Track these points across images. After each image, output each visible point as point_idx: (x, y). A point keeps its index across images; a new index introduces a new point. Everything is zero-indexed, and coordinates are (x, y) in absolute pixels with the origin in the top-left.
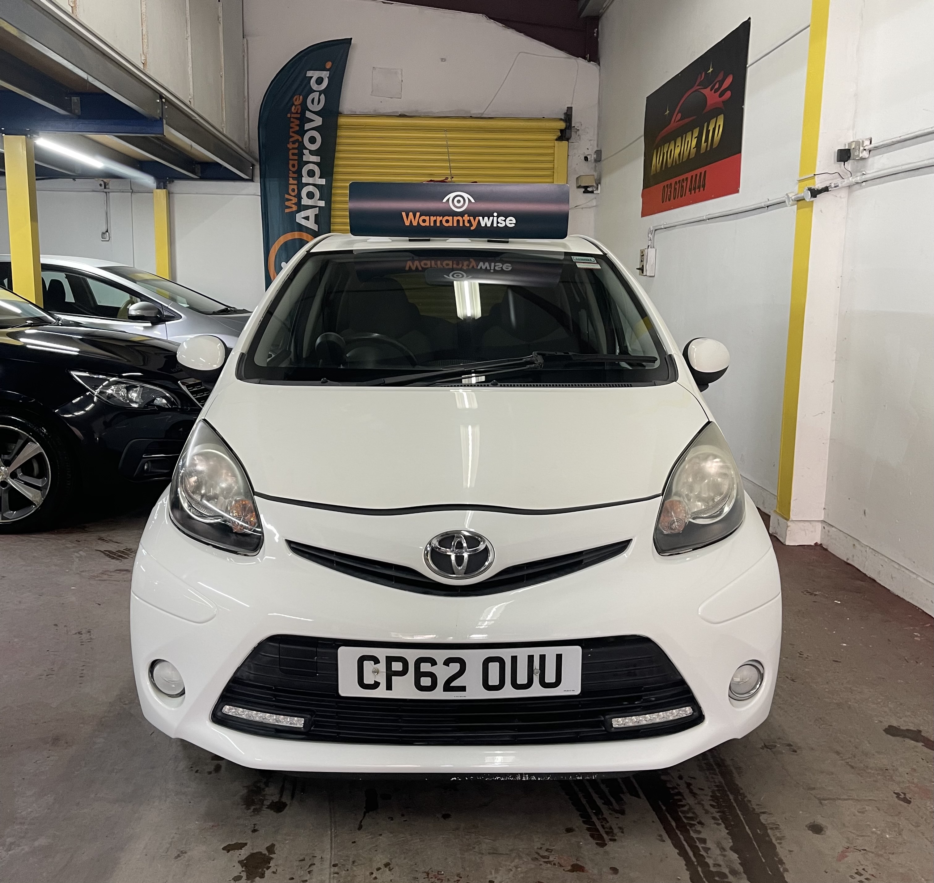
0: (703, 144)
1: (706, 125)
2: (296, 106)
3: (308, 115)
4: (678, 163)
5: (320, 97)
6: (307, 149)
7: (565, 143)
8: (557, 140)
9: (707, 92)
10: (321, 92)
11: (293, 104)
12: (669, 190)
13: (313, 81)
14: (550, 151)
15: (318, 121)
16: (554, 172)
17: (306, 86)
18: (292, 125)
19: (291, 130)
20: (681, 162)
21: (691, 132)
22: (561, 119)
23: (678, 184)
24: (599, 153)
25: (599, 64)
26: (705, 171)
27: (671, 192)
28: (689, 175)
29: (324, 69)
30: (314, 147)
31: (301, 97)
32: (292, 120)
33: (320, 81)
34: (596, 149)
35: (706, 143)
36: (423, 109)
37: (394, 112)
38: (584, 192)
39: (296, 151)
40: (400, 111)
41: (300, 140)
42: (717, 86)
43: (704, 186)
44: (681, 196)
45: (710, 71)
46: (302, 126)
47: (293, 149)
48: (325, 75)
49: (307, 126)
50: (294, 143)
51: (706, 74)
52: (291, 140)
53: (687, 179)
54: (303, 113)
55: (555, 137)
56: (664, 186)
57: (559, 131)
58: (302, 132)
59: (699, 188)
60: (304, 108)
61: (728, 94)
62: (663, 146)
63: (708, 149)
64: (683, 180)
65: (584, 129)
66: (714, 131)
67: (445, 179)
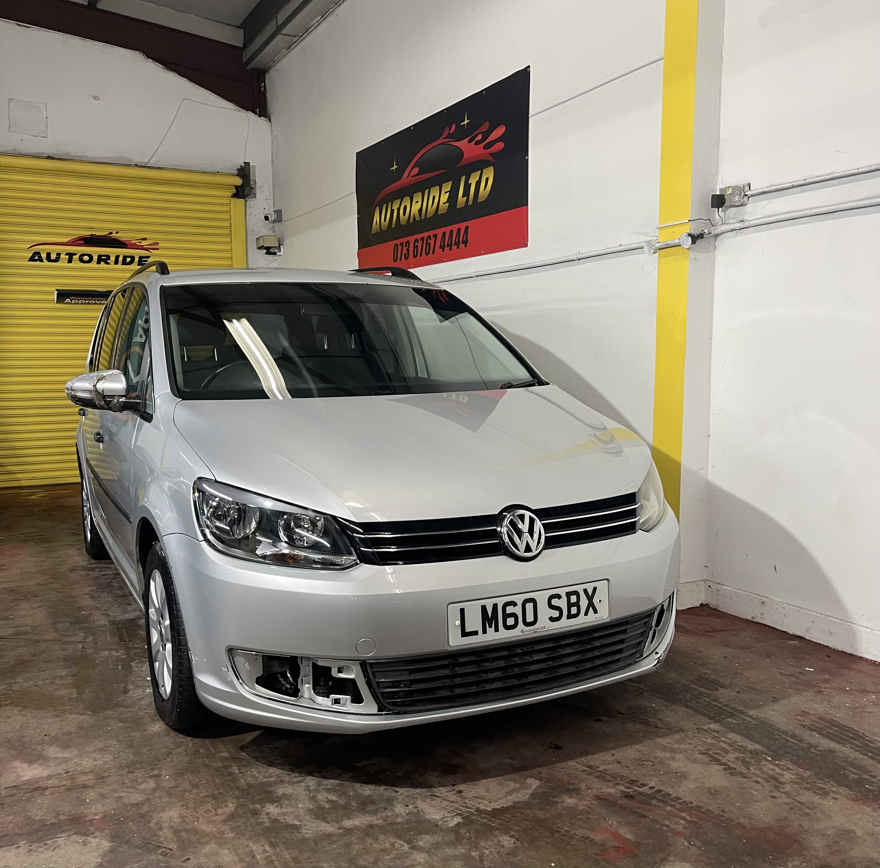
0: (461, 199)
1: (463, 179)
4: (418, 219)
7: (242, 200)
8: (232, 197)
9: (463, 144)
12: (405, 249)
14: (226, 209)
16: (231, 231)
20: (423, 218)
21: (438, 187)
22: (236, 175)
23: (421, 242)
24: (279, 213)
25: (270, 120)
26: (467, 228)
27: (408, 250)
28: (439, 232)
34: (274, 209)
35: (465, 198)
36: (74, 152)
37: (39, 153)
38: (266, 253)
40: (48, 152)
43: (465, 242)
44: (427, 254)
51: (458, 127)
53: (435, 236)
55: (231, 194)
56: (397, 245)
57: (234, 187)
59: (457, 244)
61: (500, 145)
62: (390, 204)
63: (470, 203)
64: (429, 237)
65: (259, 188)
66: (478, 184)
67: (108, 234)
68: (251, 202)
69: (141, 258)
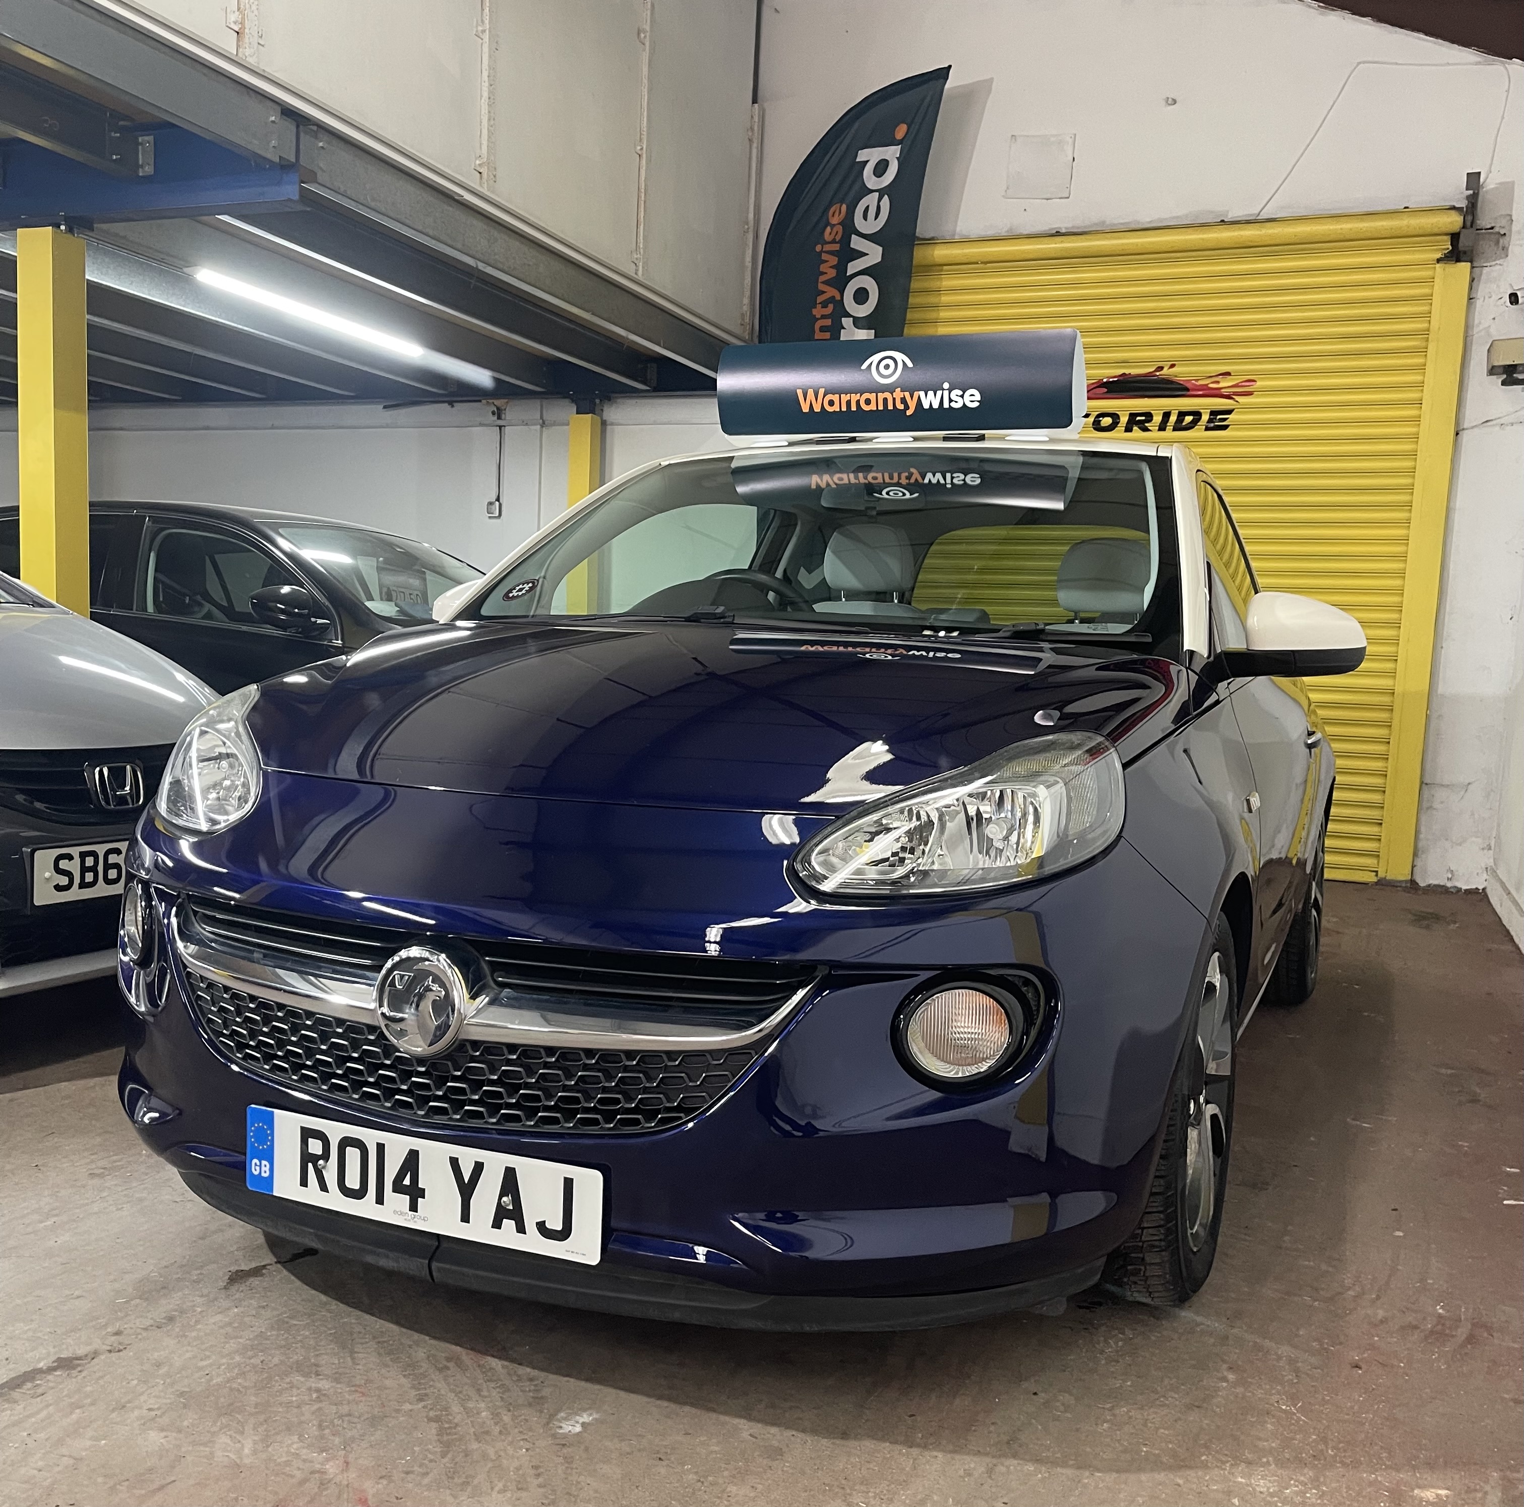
2: (833, 226)
3: (856, 243)
5: (881, 203)
6: (850, 316)
7: (1465, 267)
8: (1439, 261)
10: (882, 192)
11: (828, 224)
13: (868, 170)
14: (1421, 290)
15: (874, 254)
16: (1427, 340)
17: (854, 182)
18: (823, 268)
19: (822, 278)
22: (1454, 209)
29: (892, 142)
30: (863, 311)
31: (844, 207)
32: (824, 257)
33: (881, 168)
38: (1504, 383)
39: (828, 322)
40: (1060, 224)
41: (838, 298)
46: (841, 268)
47: (823, 317)
48: (892, 153)
49: (852, 268)
50: (825, 305)
52: (820, 299)
54: (845, 241)
55: (1439, 255)
57: (1448, 238)
58: (841, 281)
60: (849, 228)
65: (1519, 233)
67: (1156, 371)
69: (1214, 413)
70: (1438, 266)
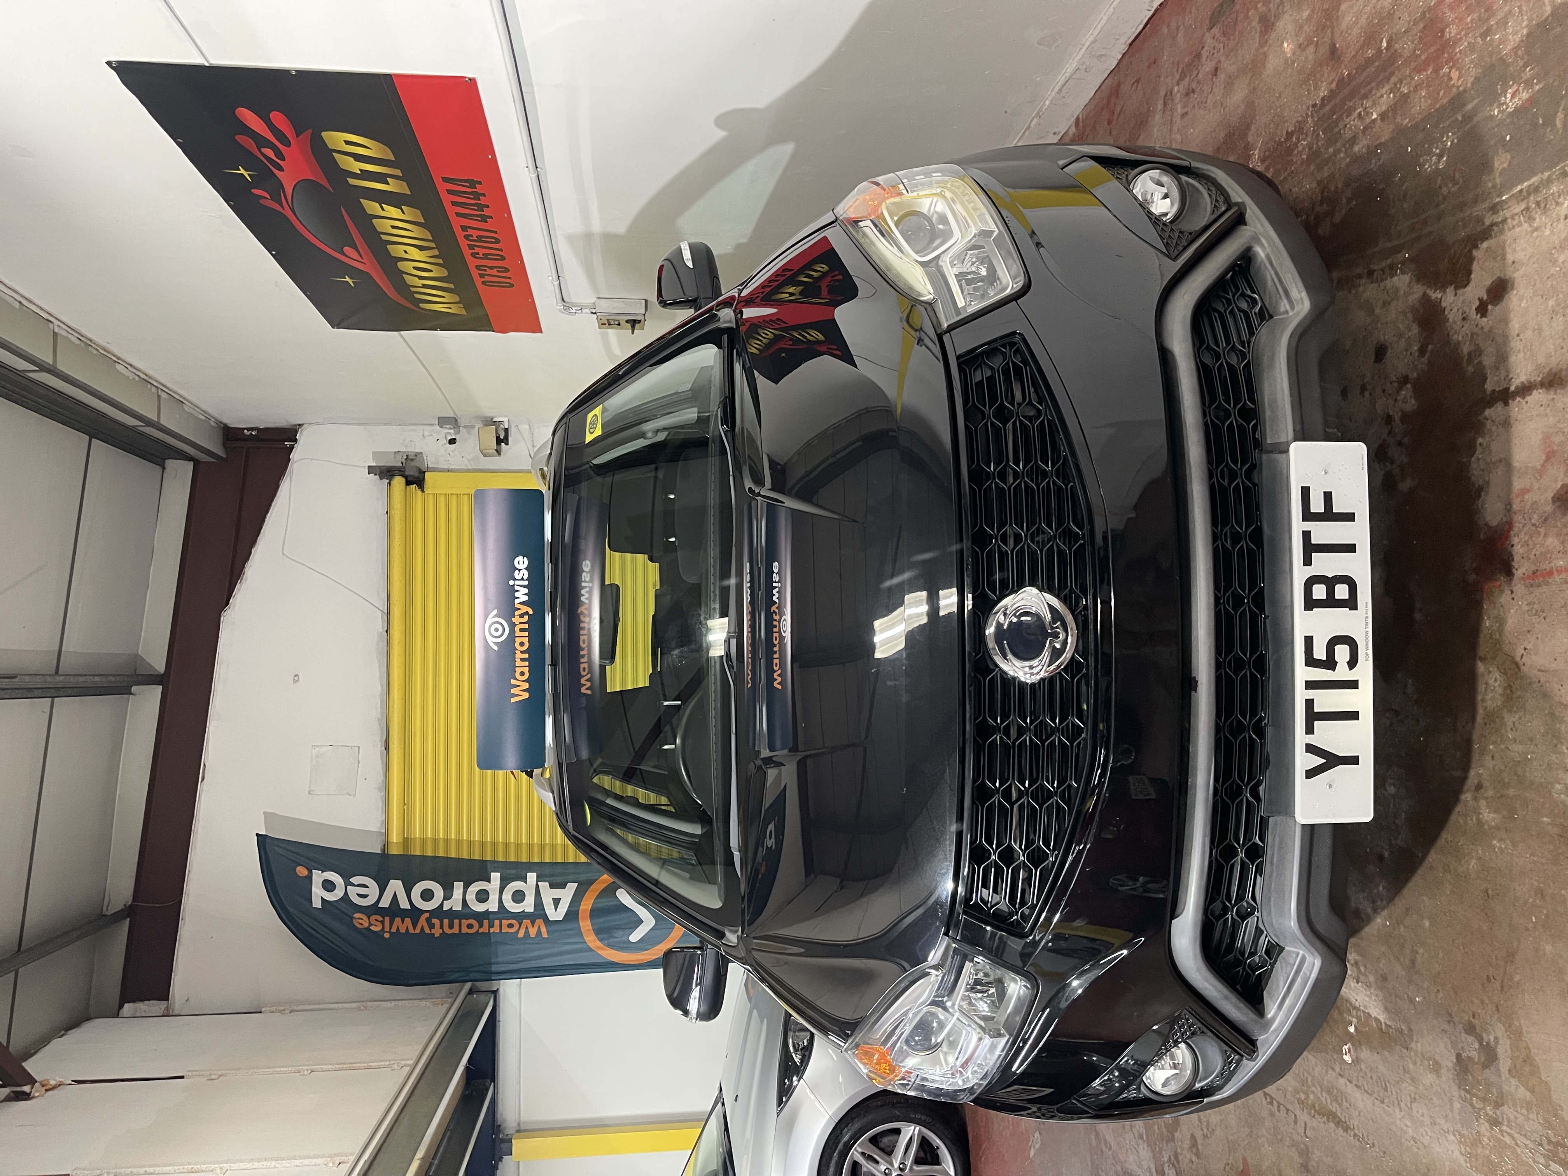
0: (392, 186)
1: (352, 181)
2: (370, 924)
3: (385, 903)
4: (436, 252)
5: (356, 884)
6: (442, 904)
7: (427, 475)
8: (423, 491)
9: (287, 179)
10: (348, 884)
11: (368, 929)
12: (489, 272)
13: (330, 897)
14: (442, 501)
15: (396, 886)
17: (337, 908)
18: (403, 931)
19: (411, 930)
21: (375, 221)
22: (389, 483)
23: (477, 250)
24: (443, 421)
25: (300, 425)
26: (445, 180)
27: (491, 268)
28: (456, 223)
29: (310, 878)
30: (439, 892)
31: (357, 915)
33: (329, 886)
34: (437, 428)
35: (388, 179)
36: (375, 711)
37: (382, 758)
38: (507, 444)
39: (446, 922)
40: (380, 748)
42: (269, 152)
43: (473, 183)
44: (497, 241)
45: (246, 174)
48: (318, 877)
49: (404, 904)
51: (253, 185)
53: (464, 229)
54: (383, 912)
55: (419, 492)
56: (484, 283)
57: (408, 487)
58: (414, 913)
59: (477, 196)
62: (413, 289)
63: (398, 172)
64: (466, 237)
65: (406, 447)
66: (358, 158)
68: (430, 462)
70: (426, 492)
